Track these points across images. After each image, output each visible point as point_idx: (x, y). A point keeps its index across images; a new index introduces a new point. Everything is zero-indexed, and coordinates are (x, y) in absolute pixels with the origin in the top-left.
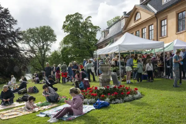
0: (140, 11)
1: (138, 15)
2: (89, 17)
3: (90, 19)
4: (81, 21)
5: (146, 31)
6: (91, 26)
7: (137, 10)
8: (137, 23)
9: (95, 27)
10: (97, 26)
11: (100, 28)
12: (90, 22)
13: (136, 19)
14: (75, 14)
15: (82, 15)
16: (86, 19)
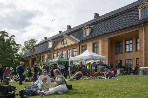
0: (66, 39)
1: (64, 41)
2: (13, 36)
3: (14, 38)
4: (6, 38)
5: (71, 52)
6: (14, 43)
7: (64, 38)
8: (63, 46)
9: (17, 45)
10: (19, 44)
11: (22, 46)
12: (13, 40)
13: (63, 43)
14: (2, 31)
15: (8, 33)
16: (10, 37)
